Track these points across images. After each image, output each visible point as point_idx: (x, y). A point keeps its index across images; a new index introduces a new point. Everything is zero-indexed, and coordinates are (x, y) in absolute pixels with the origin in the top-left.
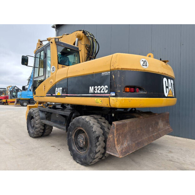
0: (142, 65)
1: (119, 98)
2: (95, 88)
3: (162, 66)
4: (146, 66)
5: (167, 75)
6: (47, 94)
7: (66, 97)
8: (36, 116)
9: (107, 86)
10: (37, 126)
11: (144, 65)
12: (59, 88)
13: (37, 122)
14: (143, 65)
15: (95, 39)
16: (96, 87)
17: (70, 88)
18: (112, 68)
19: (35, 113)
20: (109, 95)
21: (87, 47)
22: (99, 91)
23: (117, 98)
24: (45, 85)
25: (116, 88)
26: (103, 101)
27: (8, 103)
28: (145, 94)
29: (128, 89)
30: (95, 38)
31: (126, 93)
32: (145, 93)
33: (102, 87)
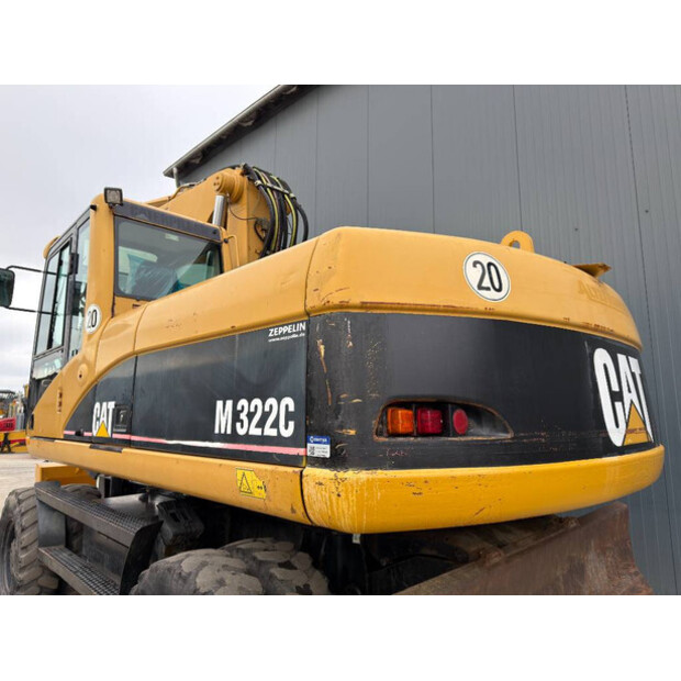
0: (475, 286)
1: (350, 475)
2: (239, 408)
3: (581, 292)
4: (499, 290)
5: (611, 333)
6: (67, 429)
7: (125, 450)
8: (23, 530)
9: (289, 402)
10: (21, 576)
11: (486, 283)
12: (105, 404)
13: (23, 556)
14: (480, 287)
15: (293, 199)
16: (243, 402)
17: (142, 405)
18: (314, 302)
19: (23, 515)
20: (301, 451)
21: (259, 230)
22: (257, 426)
23: (341, 474)
24: (61, 389)
25: (337, 410)
26: (269, 487)
27: (12, 445)
28: (503, 444)
29: (403, 419)
30: (292, 195)
31: (393, 440)
32: (502, 436)
33: (271, 407)
